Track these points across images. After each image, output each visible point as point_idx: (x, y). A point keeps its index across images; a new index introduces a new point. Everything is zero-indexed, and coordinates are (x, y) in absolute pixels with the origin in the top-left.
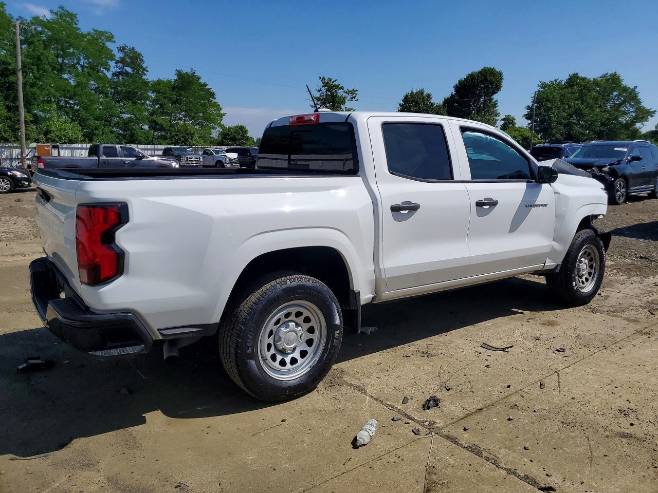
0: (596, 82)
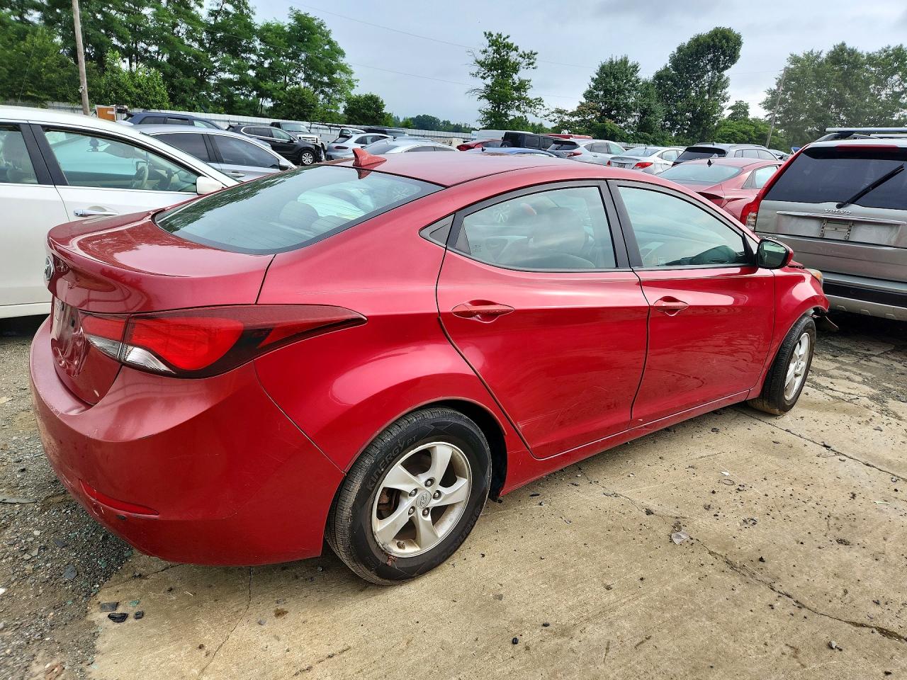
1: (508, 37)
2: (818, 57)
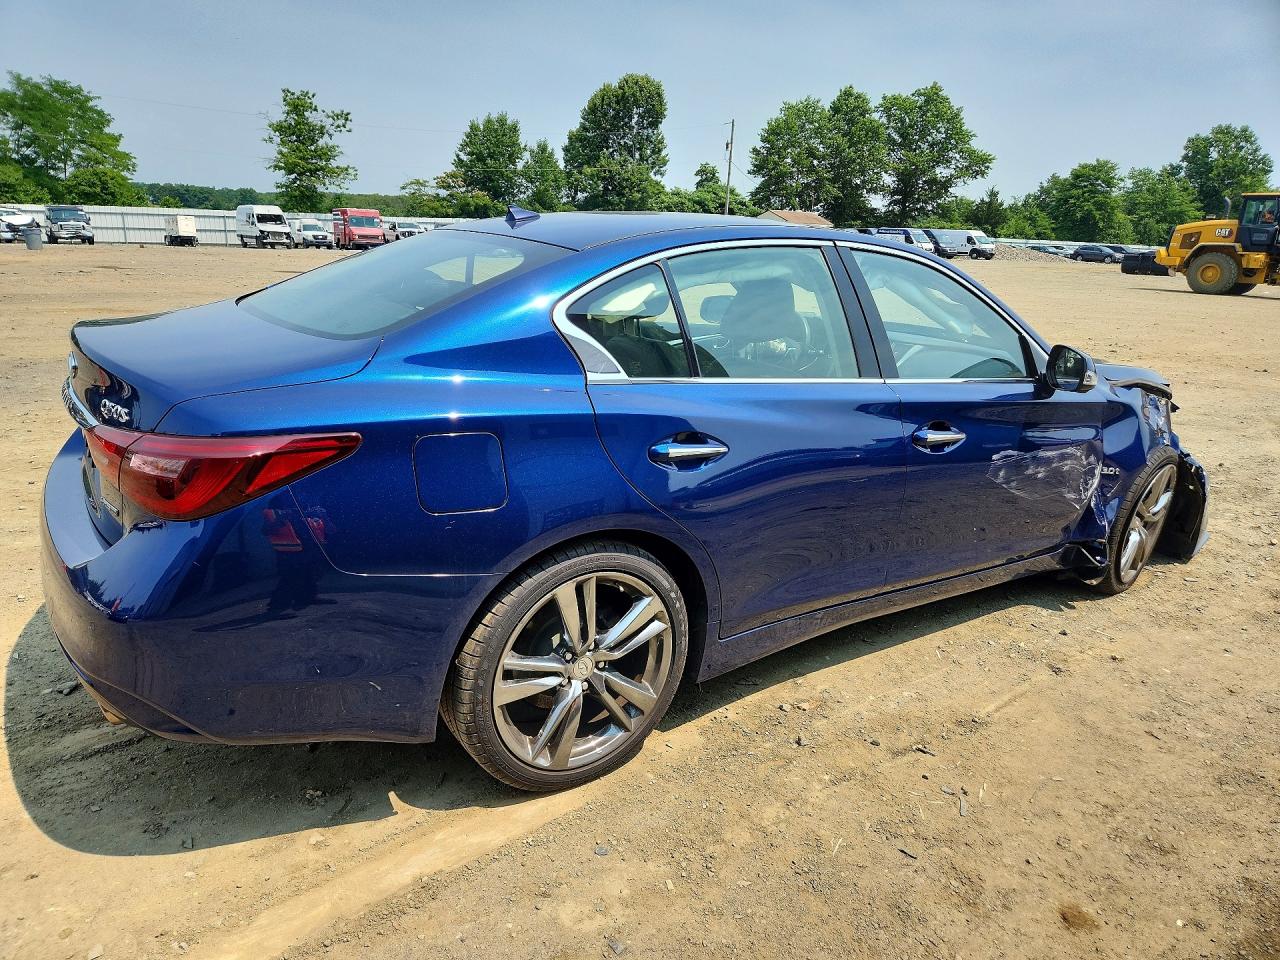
1: (313, 96)
2: (814, 107)
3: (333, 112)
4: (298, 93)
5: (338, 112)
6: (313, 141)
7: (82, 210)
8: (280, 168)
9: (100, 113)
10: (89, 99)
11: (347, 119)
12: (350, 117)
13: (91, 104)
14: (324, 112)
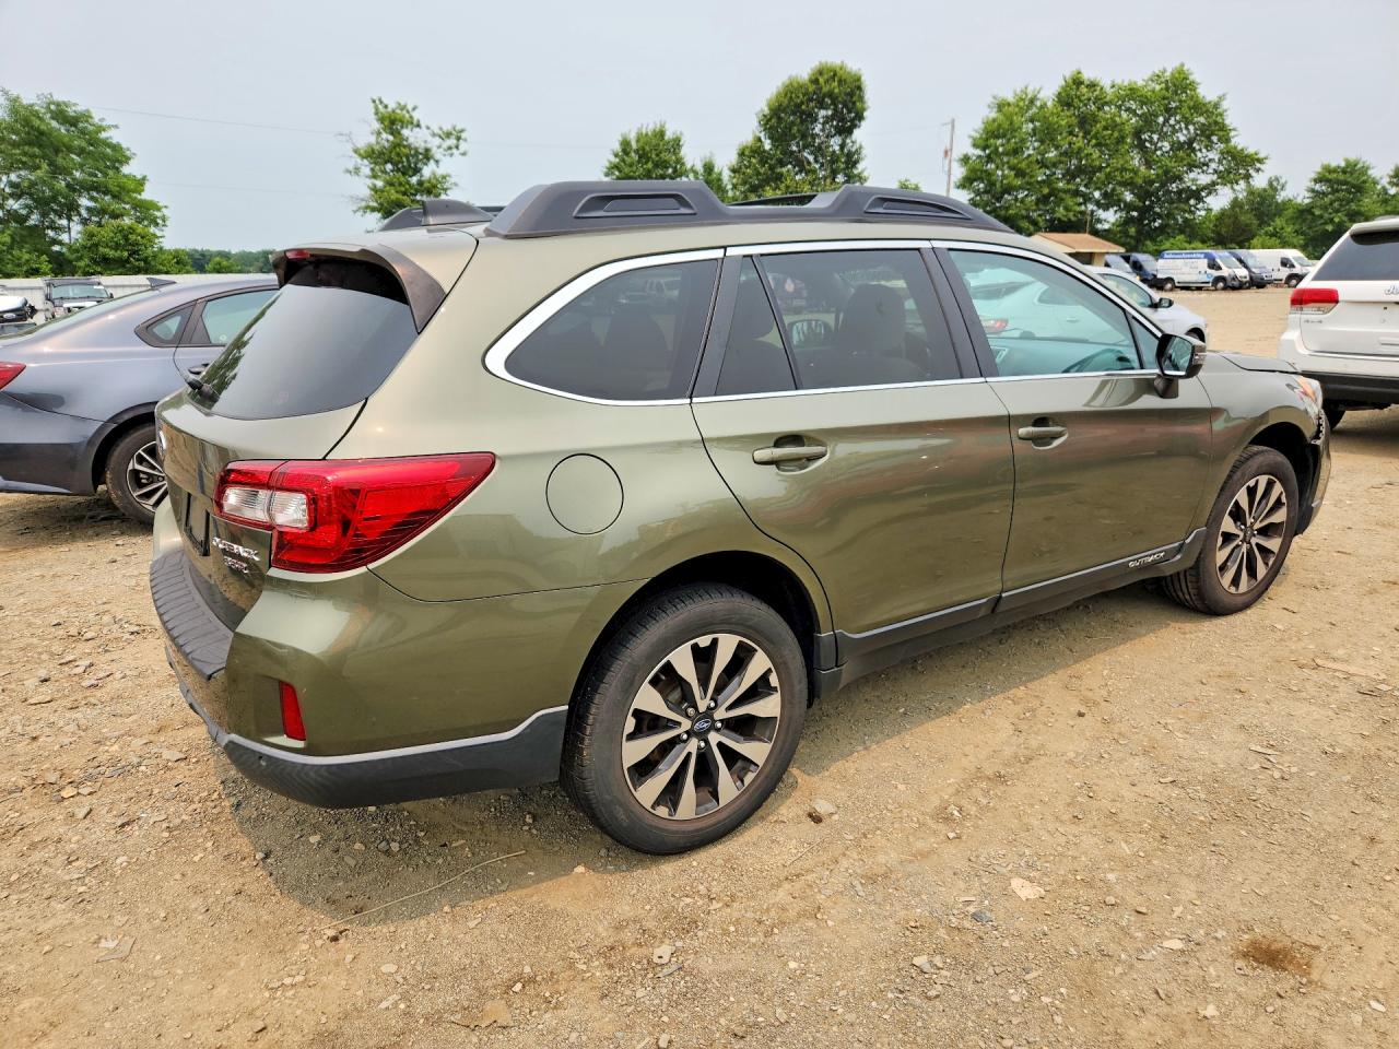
0: (1132, 92)
1: (413, 109)
2: (1032, 102)
3: (441, 129)
4: (392, 106)
5: (447, 127)
6: (417, 171)
7: (99, 284)
8: (373, 210)
9: (116, 148)
10: (101, 129)
11: (458, 138)
12: (463, 135)
13: (103, 135)
14: (428, 128)
